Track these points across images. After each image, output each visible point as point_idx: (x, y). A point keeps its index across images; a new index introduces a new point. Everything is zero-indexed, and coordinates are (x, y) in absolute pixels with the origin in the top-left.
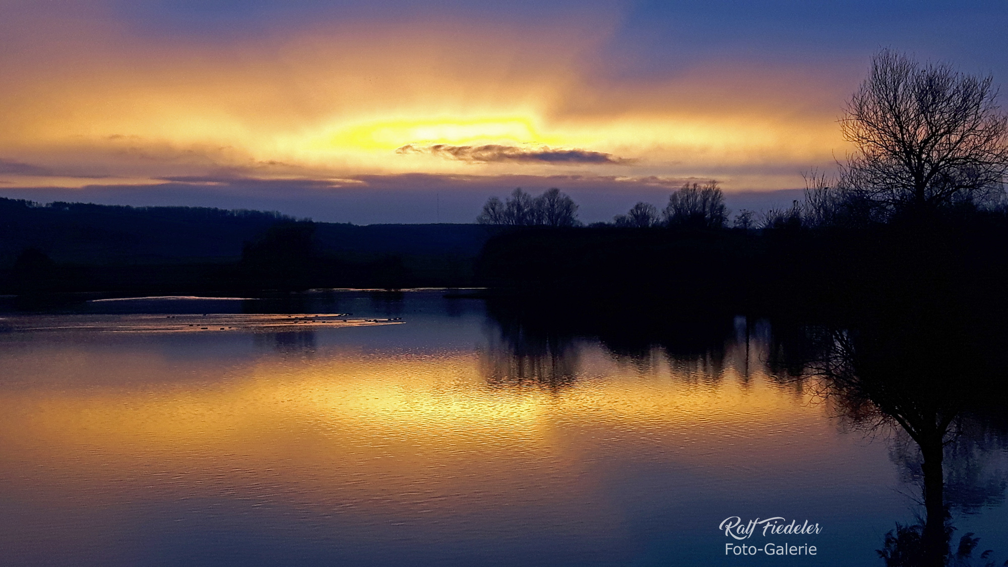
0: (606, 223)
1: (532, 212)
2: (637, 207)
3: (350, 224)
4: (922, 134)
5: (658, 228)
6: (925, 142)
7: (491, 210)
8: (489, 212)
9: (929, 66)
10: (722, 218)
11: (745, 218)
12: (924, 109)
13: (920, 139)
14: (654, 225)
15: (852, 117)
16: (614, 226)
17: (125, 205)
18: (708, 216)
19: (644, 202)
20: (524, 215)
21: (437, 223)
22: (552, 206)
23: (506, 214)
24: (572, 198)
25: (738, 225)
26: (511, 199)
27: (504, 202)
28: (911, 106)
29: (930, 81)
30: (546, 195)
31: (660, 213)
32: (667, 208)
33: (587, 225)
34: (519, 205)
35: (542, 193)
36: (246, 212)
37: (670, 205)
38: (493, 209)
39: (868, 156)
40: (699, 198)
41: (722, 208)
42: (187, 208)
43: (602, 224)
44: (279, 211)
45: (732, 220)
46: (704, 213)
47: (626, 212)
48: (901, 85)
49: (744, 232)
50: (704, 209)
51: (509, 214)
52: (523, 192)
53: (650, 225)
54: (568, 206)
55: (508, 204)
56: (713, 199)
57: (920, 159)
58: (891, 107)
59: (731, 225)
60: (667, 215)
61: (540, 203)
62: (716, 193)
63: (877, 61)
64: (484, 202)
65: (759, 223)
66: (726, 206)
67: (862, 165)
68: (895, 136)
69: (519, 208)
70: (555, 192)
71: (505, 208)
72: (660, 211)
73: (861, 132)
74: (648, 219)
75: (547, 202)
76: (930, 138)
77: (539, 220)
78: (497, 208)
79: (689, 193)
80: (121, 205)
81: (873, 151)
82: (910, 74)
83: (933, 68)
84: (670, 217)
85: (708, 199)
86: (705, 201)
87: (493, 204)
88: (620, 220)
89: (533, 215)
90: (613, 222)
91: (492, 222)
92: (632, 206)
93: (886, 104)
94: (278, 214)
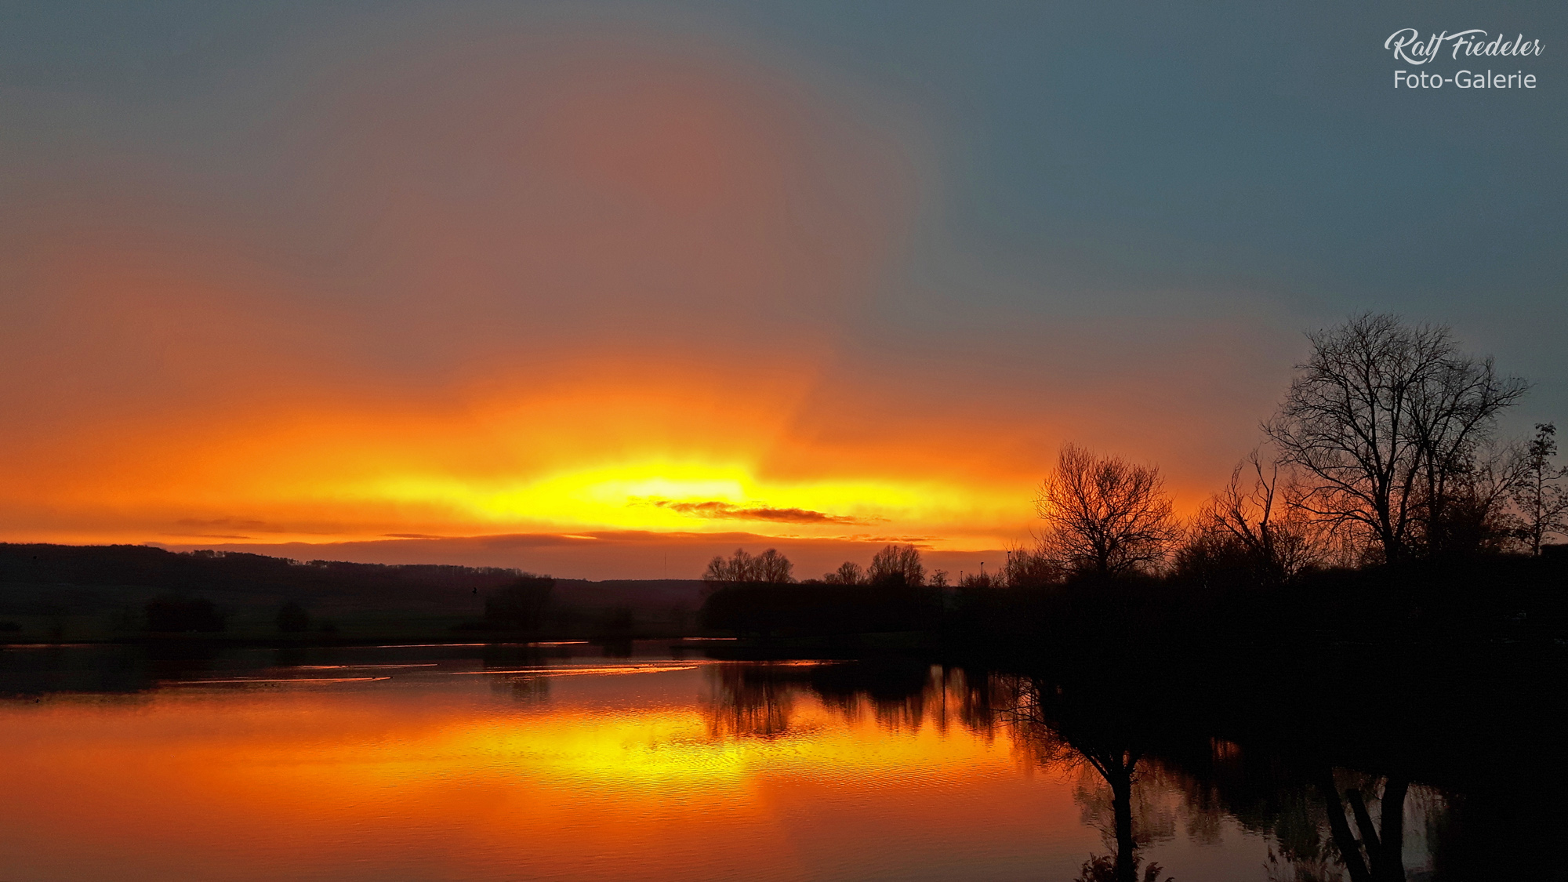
0: (817, 580)
1: (752, 570)
2: (845, 566)
3: (584, 581)
4: (1103, 513)
5: (862, 586)
6: (1106, 520)
7: (715, 568)
8: (713, 570)
9: (1106, 458)
10: (919, 577)
11: (940, 578)
12: (1103, 493)
13: (1101, 517)
14: (859, 582)
15: (1045, 498)
16: (824, 583)
17: (378, 563)
18: (907, 575)
19: (851, 562)
20: (745, 572)
21: (664, 579)
22: (770, 564)
23: (728, 571)
24: (788, 558)
25: (933, 584)
26: (734, 558)
27: (727, 561)
28: (1093, 491)
29: (1107, 470)
30: (764, 554)
31: (865, 571)
32: (871, 567)
33: (800, 581)
34: (740, 562)
35: (761, 553)
36: (490, 569)
37: (874, 565)
38: (717, 567)
39: (1058, 531)
40: (899, 558)
41: (919, 568)
42: (436, 566)
43: (813, 581)
44: (520, 569)
45: (928, 580)
46: (903, 573)
47: (834, 569)
48: (1084, 473)
49: (939, 591)
50: (903, 569)
51: (731, 571)
52: (744, 551)
53: (856, 582)
54: (784, 564)
55: (730, 562)
56: (911, 560)
57: (1101, 534)
58: (1076, 490)
59: (927, 583)
60: (871, 574)
61: (759, 561)
62: (914, 554)
63: (1064, 453)
64: (709, 560)
65: (953, 582)
66: (923, 566)
67: (1054, 539)
68: (1080, 515)
69: (741, 566)
70: (772, 552)
71: (728, 566)
72: (864, 570)
73: (1052, 511)
74: (855, 576)
75: (766, 560)
76: (1109, 517)
77: (757, 577)
78: (720, 566)
79: (890, 551)
80: (375, 563)
81: (1063, 527)
82: (1091, 464)
83: (1110, 459)
84: (874, 575)
85: (907, 560)
86: (904, 561)
87: (717, 563)
88: (830, 577)
89: (752, 572)
90: (823, 579)
91: (715, 579)
92: (840, 565)
93: (1072, 487)
94: (519, 571)
